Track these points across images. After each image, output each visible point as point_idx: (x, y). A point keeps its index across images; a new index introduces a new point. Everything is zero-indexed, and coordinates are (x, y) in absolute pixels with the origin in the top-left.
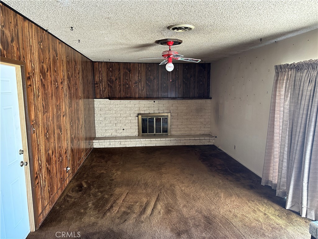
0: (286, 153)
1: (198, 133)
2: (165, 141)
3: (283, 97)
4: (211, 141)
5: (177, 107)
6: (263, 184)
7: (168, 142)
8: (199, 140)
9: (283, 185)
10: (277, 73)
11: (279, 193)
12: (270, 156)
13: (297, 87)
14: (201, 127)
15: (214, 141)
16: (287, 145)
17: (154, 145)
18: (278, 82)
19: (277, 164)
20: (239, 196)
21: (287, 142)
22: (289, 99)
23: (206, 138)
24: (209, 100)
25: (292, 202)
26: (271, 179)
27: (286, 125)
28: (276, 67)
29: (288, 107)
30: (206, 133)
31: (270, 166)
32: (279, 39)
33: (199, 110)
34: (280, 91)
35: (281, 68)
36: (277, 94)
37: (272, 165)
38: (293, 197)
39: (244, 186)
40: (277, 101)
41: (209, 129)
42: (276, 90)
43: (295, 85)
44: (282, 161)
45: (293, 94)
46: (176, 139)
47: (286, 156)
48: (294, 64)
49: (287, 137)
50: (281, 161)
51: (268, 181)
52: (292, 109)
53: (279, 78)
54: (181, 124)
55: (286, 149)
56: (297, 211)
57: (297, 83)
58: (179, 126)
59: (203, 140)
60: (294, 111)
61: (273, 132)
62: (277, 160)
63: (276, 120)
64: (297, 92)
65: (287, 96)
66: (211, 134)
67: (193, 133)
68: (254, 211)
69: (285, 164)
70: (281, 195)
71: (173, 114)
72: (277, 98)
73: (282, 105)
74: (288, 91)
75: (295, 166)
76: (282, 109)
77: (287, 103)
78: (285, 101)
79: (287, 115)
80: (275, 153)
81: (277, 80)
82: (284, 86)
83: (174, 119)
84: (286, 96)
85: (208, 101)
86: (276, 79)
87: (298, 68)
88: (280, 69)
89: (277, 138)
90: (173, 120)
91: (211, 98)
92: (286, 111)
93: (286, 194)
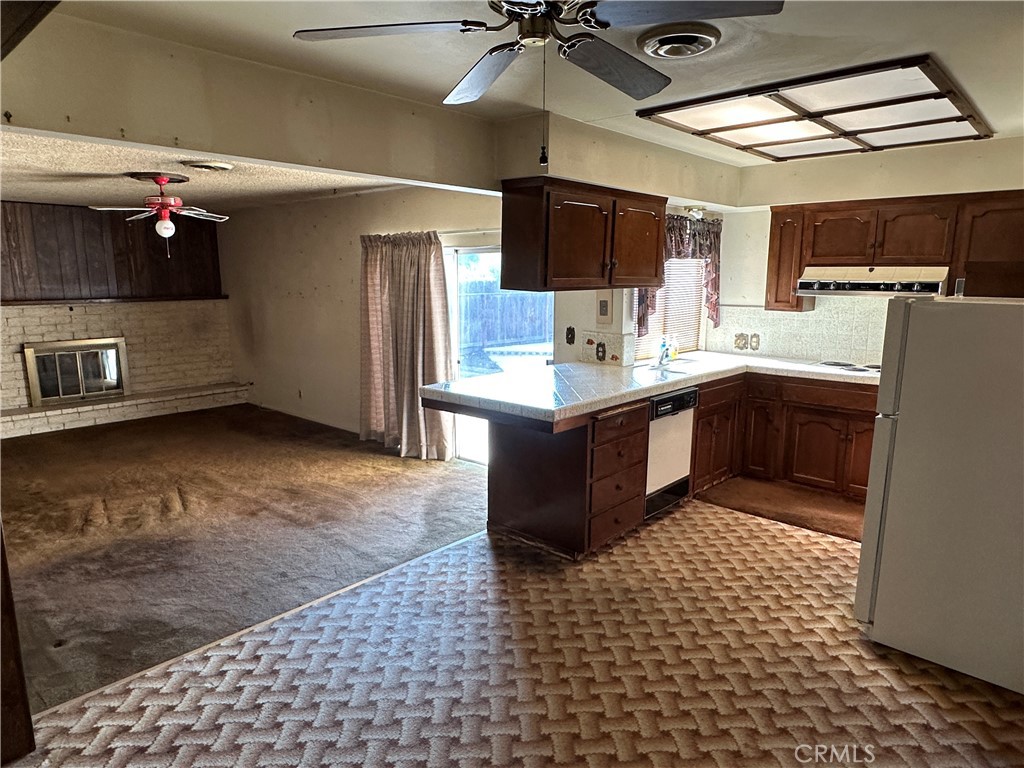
0: (392, 376)
1: (204, 381)
2: (120, 410)
3: (378, 288)
4: (239, 394)
5: (142, 320)
6: (362, 438)
7: (131, 409)
8: (211, 398)
9: (393, 429)
10: (365, 248)
11: (388, 441)
12: (369, 390)
13: (397, 272)
14: (209, 367)
15: (246, 396)
16: (391, 363)
17: (91, 423)
18: (369, 263)
19: (381, 399)
20: (329, 460)
21: (391, 358)
22: (387, 290)
23: (227, 390)
24: (224, 301)
25: (408, 444)
26: (373, 427)
27: (388, 332)
28: (362, 237)
29: (387, 304)
30: (224, 379)
31: (370, 407)
32: (361, 192)
33: (200, 327)
34: (372, 279)
35: (370, 240)
36: (369, 283)
37: (373, 403)
38: (408, 438)
39: (332, 447)
40: (370, 295)
41: (230, 370)
42: (367, 278)
43: (393, 270)
44: (388, 390)
45: (392, 283)
46: (152, 400)
47: (392, 381)
48: (388, 236)
49: (391, 350)
50: (386, 390)
51: (369, 432)
52: (393, 305)
53: (369, 257)
54: (156, 363)
55: (392, 369)
56: (415, 455)
57: (396, 265)
58: (152, 370)
59: (223, 396)
60: (397, 309)
61: (369, 346)
62: (380, 392)
63: (371, 326)
64: (397, 279)
65: (385, 287)
66: (235, 380)
67: (190, 382)
68: (358, 468)
69: (392, 394)
70: (392, 445)
71: (131, 340)
72: (370, 289)
73: (378, 301)
74: (385, 278)
75: (406, 389)
76: (379, 307)
77: (385, 297)
78: (382, 293)
79: (387, 316)
80: (376, 381)
81: (366, 261)
82: (378, 270)
83: (136, 352)
84: (382, 286)
85: (221, 303)
86: (364, 257)
87: (395, 242)
88: (369, 243)
89: (377, 356)
90: (134, 355)
91: (226, 297)
92: (386, 310)
93: (398, 441)
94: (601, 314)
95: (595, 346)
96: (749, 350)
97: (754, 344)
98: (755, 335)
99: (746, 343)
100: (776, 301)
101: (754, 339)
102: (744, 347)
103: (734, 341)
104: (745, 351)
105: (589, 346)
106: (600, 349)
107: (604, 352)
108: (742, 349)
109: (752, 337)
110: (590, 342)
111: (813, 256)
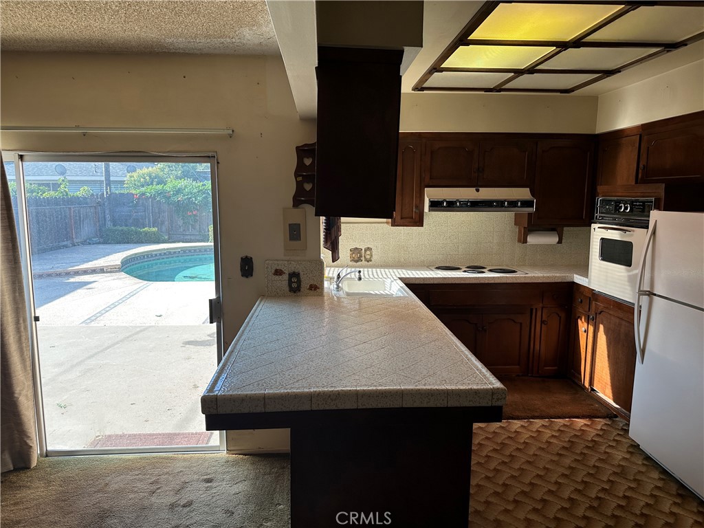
94: (291, 239)
95: (286, 277)
96: (364, 263)
97: (368, 257)
98: (369, 249)
99: (361, 256)
100: (402, 218)
101: (368, 252)
102: (359, 260)
103: (349, 255)
104: (359, 263)
105: (277, 277)
106: (294, 280)
107: (299, 282)
108: (357, 261)
109: (365, 251)
110: (278, 272)
111: (431, 179)
